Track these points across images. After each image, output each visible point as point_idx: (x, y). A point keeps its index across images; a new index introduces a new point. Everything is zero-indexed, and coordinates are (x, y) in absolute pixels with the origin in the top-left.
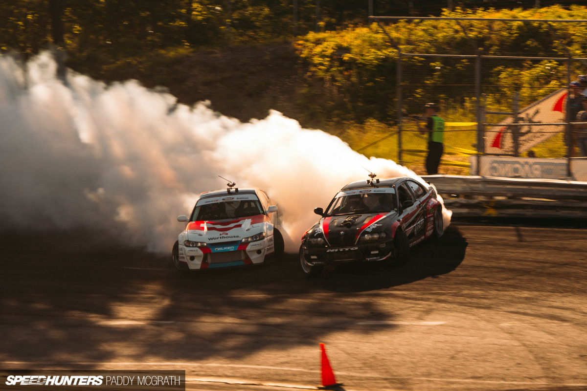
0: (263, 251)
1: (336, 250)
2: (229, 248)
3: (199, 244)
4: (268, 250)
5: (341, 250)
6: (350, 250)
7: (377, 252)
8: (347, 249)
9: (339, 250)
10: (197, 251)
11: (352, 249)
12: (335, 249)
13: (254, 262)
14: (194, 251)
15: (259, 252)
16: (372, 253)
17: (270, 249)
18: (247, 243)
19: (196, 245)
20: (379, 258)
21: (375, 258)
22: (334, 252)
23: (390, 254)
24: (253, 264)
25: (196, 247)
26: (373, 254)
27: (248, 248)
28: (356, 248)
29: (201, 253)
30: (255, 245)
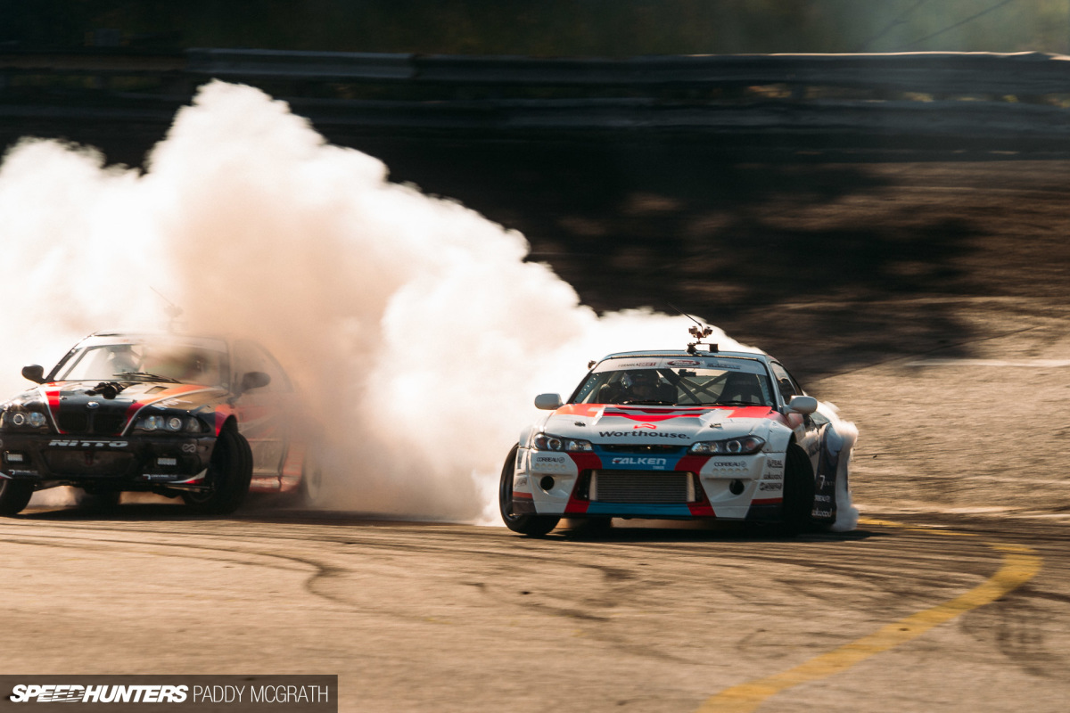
0: (747, 486)
1: (74, 444)
2: (651, 461)
3: (573, 446)
4: (765, 487)
5: (86, 444)
6: (106, 445)
7: (172, 462)
8: (100, 444)
9: (80, 444)
10: (562, 460)
11: (113, 444)
12: (71, 440)
13: (720, 513)
14: (554, 460)
15: (737, 487)
16: (161, 461)
17: (772, 487)
18: (704, 457)
19: (563, 445)
20: (175, 476)
21: (166, 476)
22: (68, 448)
23: (202, 475)
24: (714, 516)
25: (563, 450)
26: (162, 466)
27: (707, 470)
28: (124, 444)
29: (572, 467)
30: (726, 464)
